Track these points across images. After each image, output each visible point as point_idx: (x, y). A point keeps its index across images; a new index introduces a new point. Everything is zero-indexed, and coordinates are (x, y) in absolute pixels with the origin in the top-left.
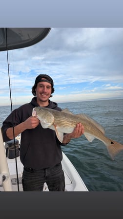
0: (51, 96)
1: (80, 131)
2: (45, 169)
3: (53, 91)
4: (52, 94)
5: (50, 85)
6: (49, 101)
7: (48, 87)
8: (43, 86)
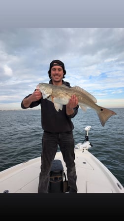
0: (64, 77)
1: (74, 101)
2: (58, 133)
3: (65, 72)
4: (65, 76)
5: (61, 68)
6: (63, 81)
7: (59, 70)
8: (55, 70)
